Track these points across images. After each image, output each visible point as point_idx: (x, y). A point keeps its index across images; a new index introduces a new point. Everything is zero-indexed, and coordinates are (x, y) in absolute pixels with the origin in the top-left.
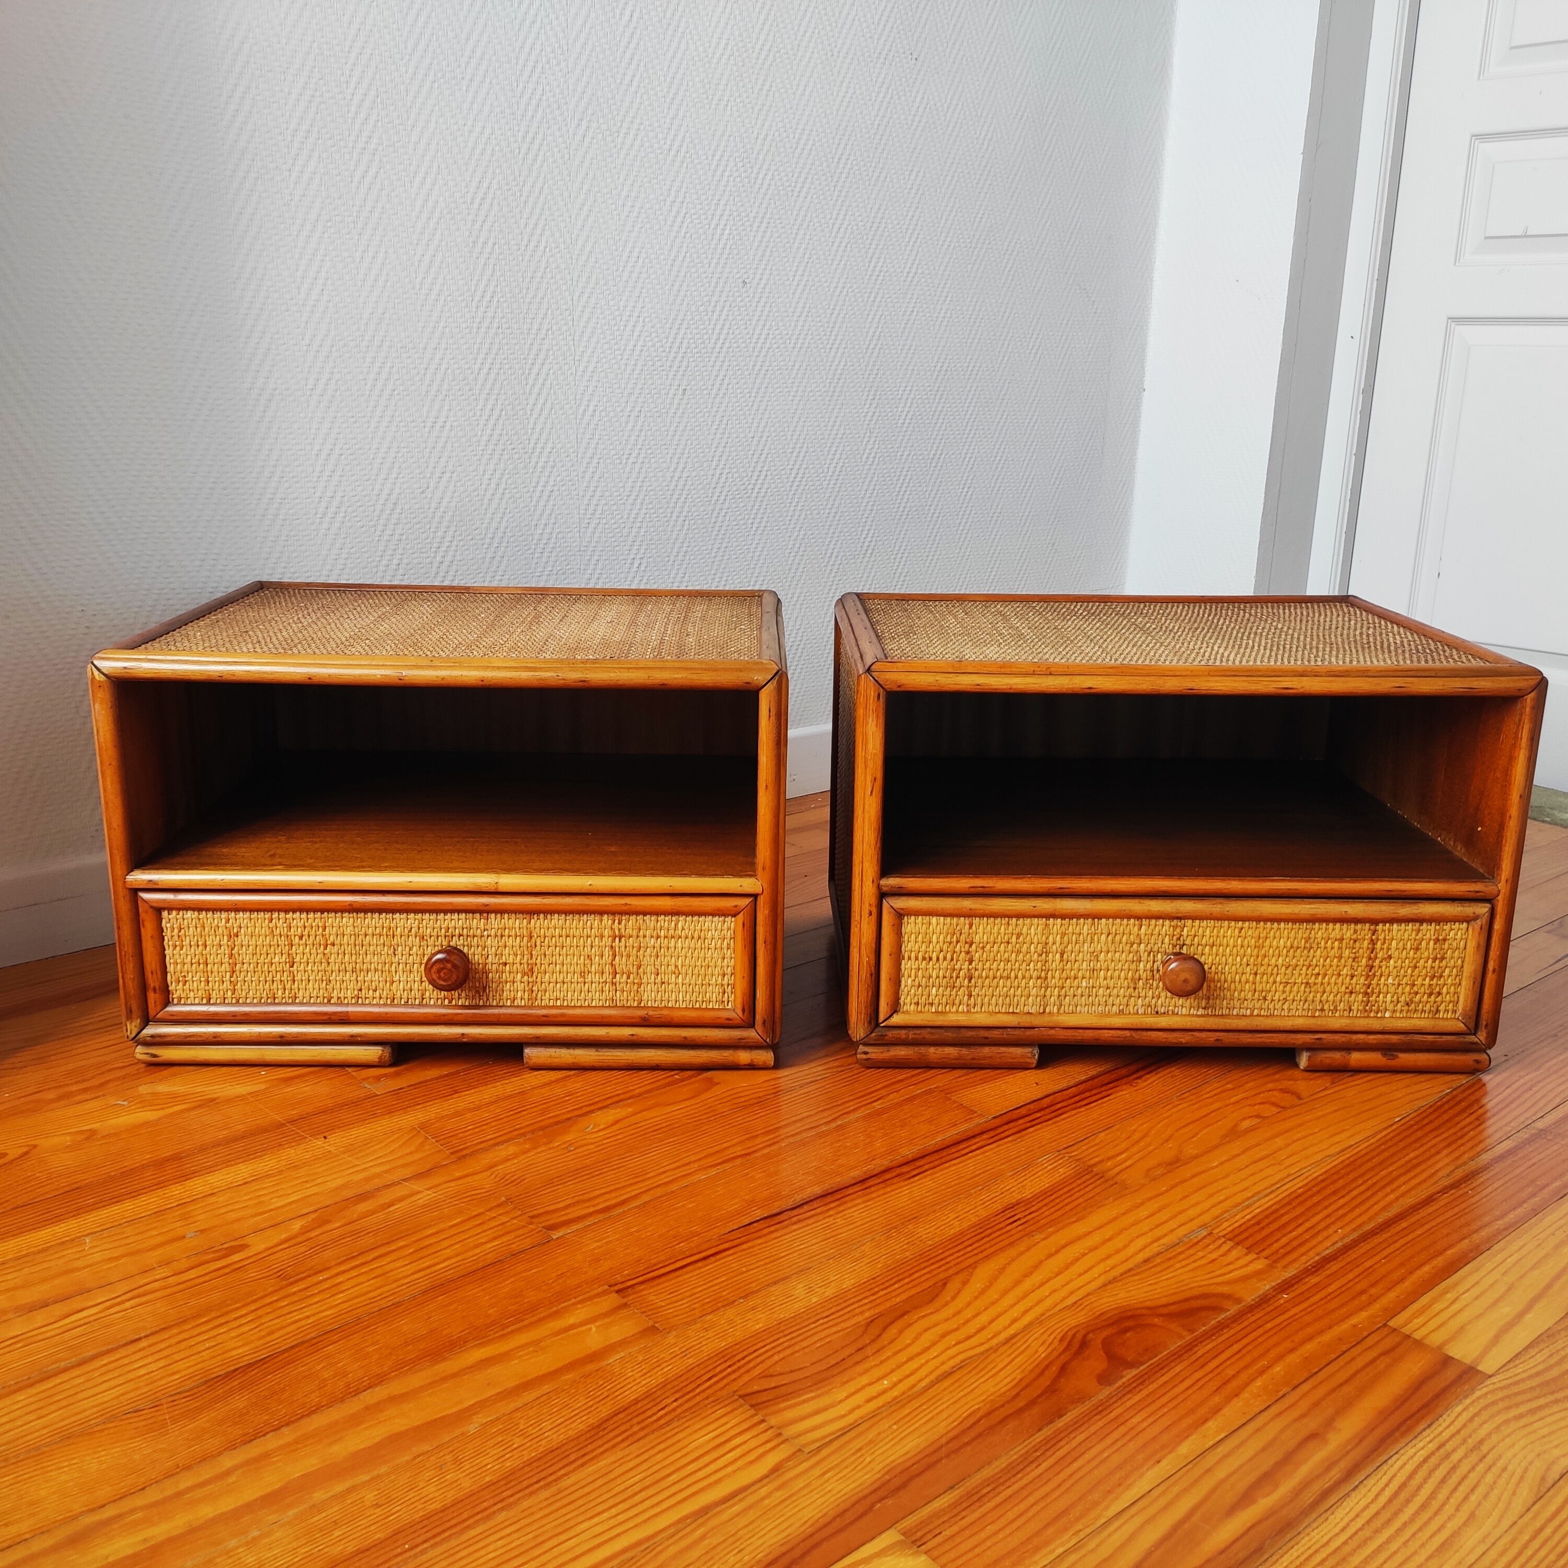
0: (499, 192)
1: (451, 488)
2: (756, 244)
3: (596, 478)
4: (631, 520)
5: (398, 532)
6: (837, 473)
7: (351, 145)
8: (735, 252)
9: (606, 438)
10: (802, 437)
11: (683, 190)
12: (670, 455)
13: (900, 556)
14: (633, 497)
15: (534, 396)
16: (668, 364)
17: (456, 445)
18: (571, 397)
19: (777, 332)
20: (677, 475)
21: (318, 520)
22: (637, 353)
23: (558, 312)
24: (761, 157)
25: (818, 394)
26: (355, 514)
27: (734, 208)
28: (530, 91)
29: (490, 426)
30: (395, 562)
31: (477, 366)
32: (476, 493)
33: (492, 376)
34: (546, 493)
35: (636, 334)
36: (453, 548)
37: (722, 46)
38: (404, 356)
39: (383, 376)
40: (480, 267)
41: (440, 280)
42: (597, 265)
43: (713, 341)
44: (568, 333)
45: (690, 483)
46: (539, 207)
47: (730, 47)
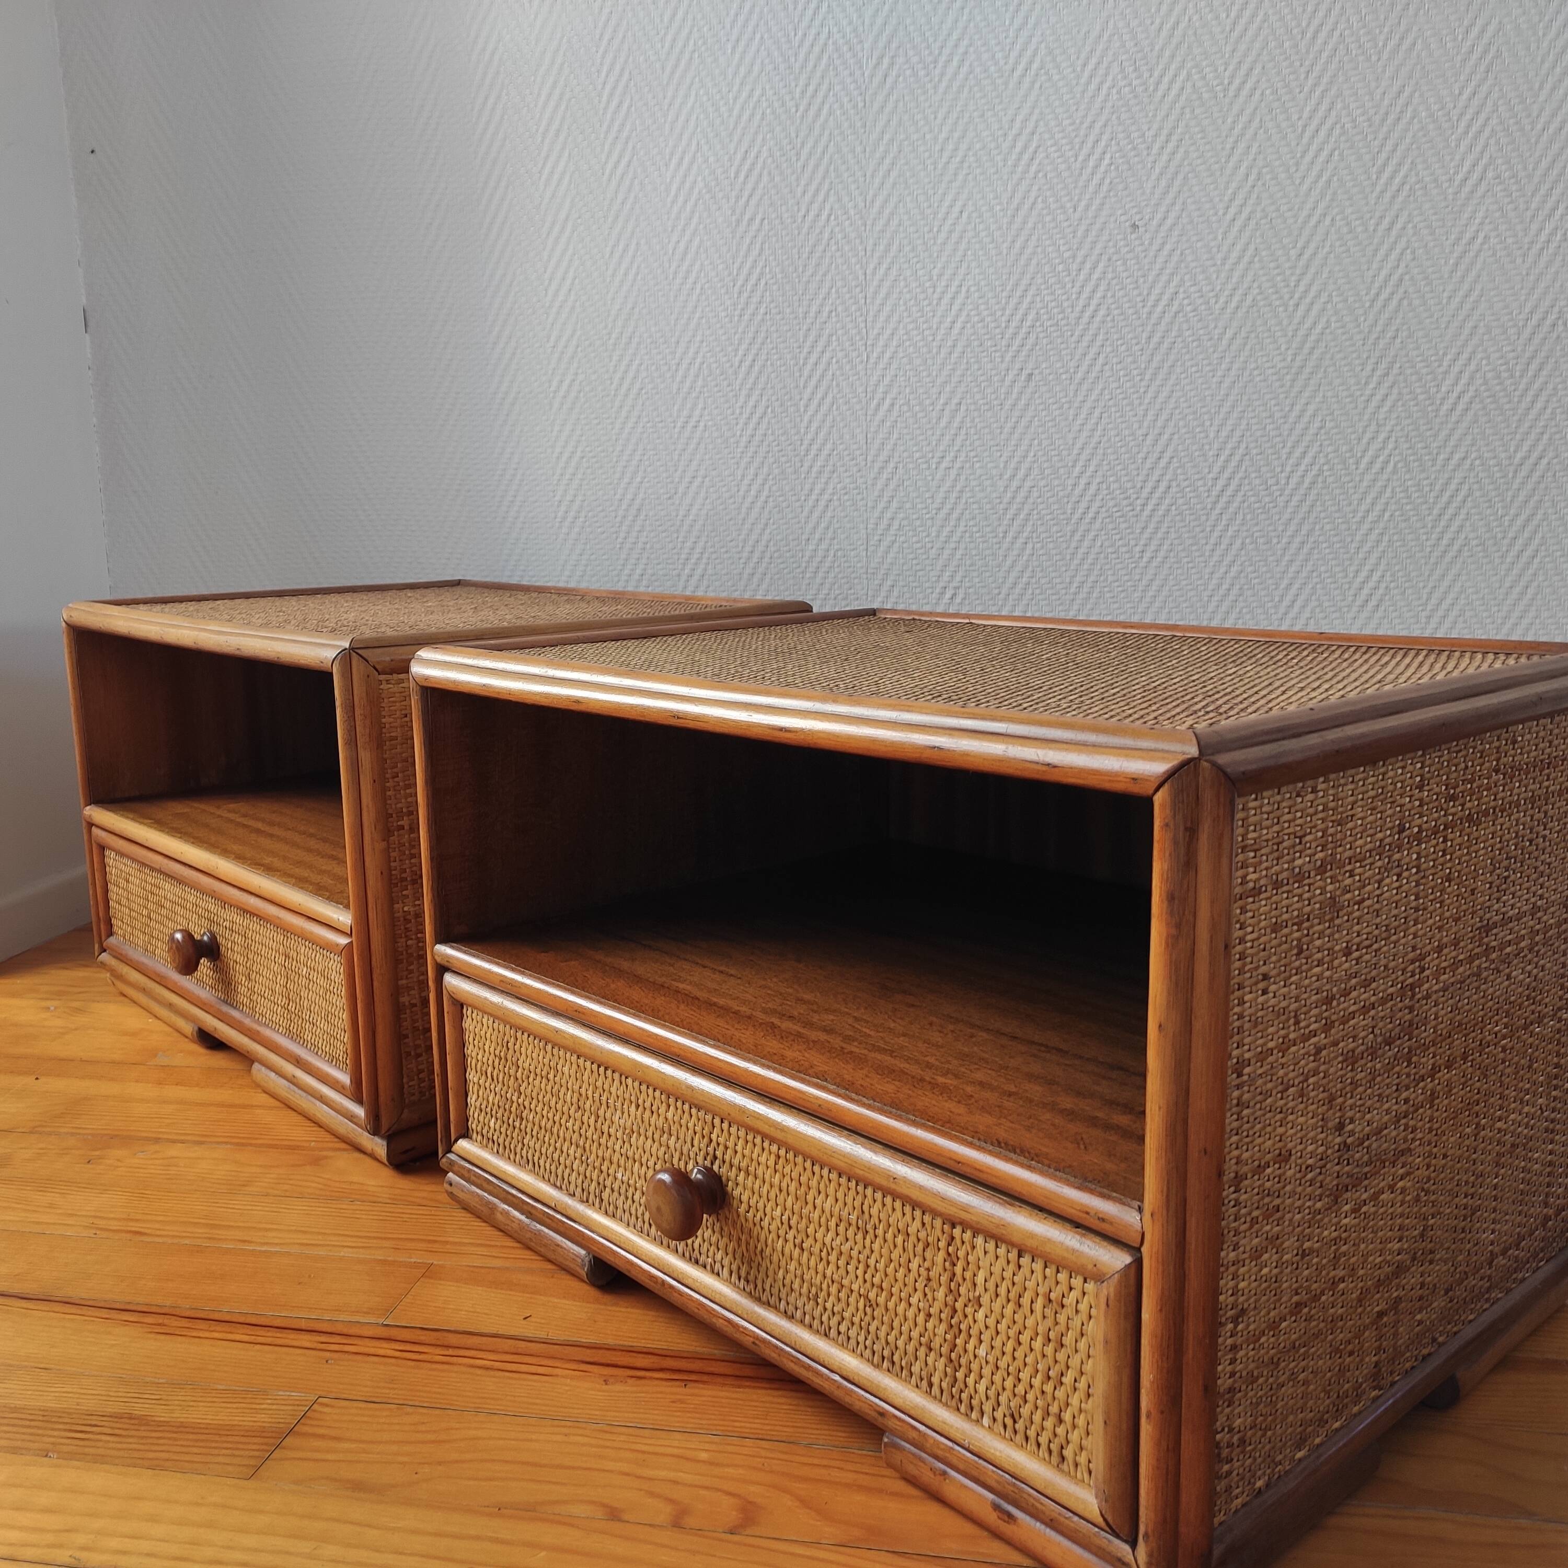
0: (770, 161)
1: (702, 494)
2: (1157, 171)
3: (891, 487)
4: (942, 539)
5: (643, 539)
6: (1306, 485)
7: (602, 137)
8: (1120, 187)
9: (908, 437)
10: (1238, 433)
11: (1034, 117)
12: (1003, 459)
14: (945, 511)
15: (809, 390)
16: (1004, 343)
17: (711, 447)
18: (860, 390)
19: (1192, 289)
20: (1015, 484)
21: (558, 525)
22: (956, 331)
23: (845, 290)
24: (1167, 53)
25: (1270, 371)
26: (595, 519)
27: (1119, 129)
28: (811, 38)
29: (751, 426)
30: (638, 572)
31: (738, 359)
32: (732, 501)
33: (756, 369)
34: (822, 503)
35: (955, 307)
36: (704, 561)
38: (655, 351)
39: (631, 375)
40: (745, 247)
41: (697, 267)
42: (901, 229)
43: (1078, 309)
44: (858, 314)
45: (1036, 494)
46: (822, 169)
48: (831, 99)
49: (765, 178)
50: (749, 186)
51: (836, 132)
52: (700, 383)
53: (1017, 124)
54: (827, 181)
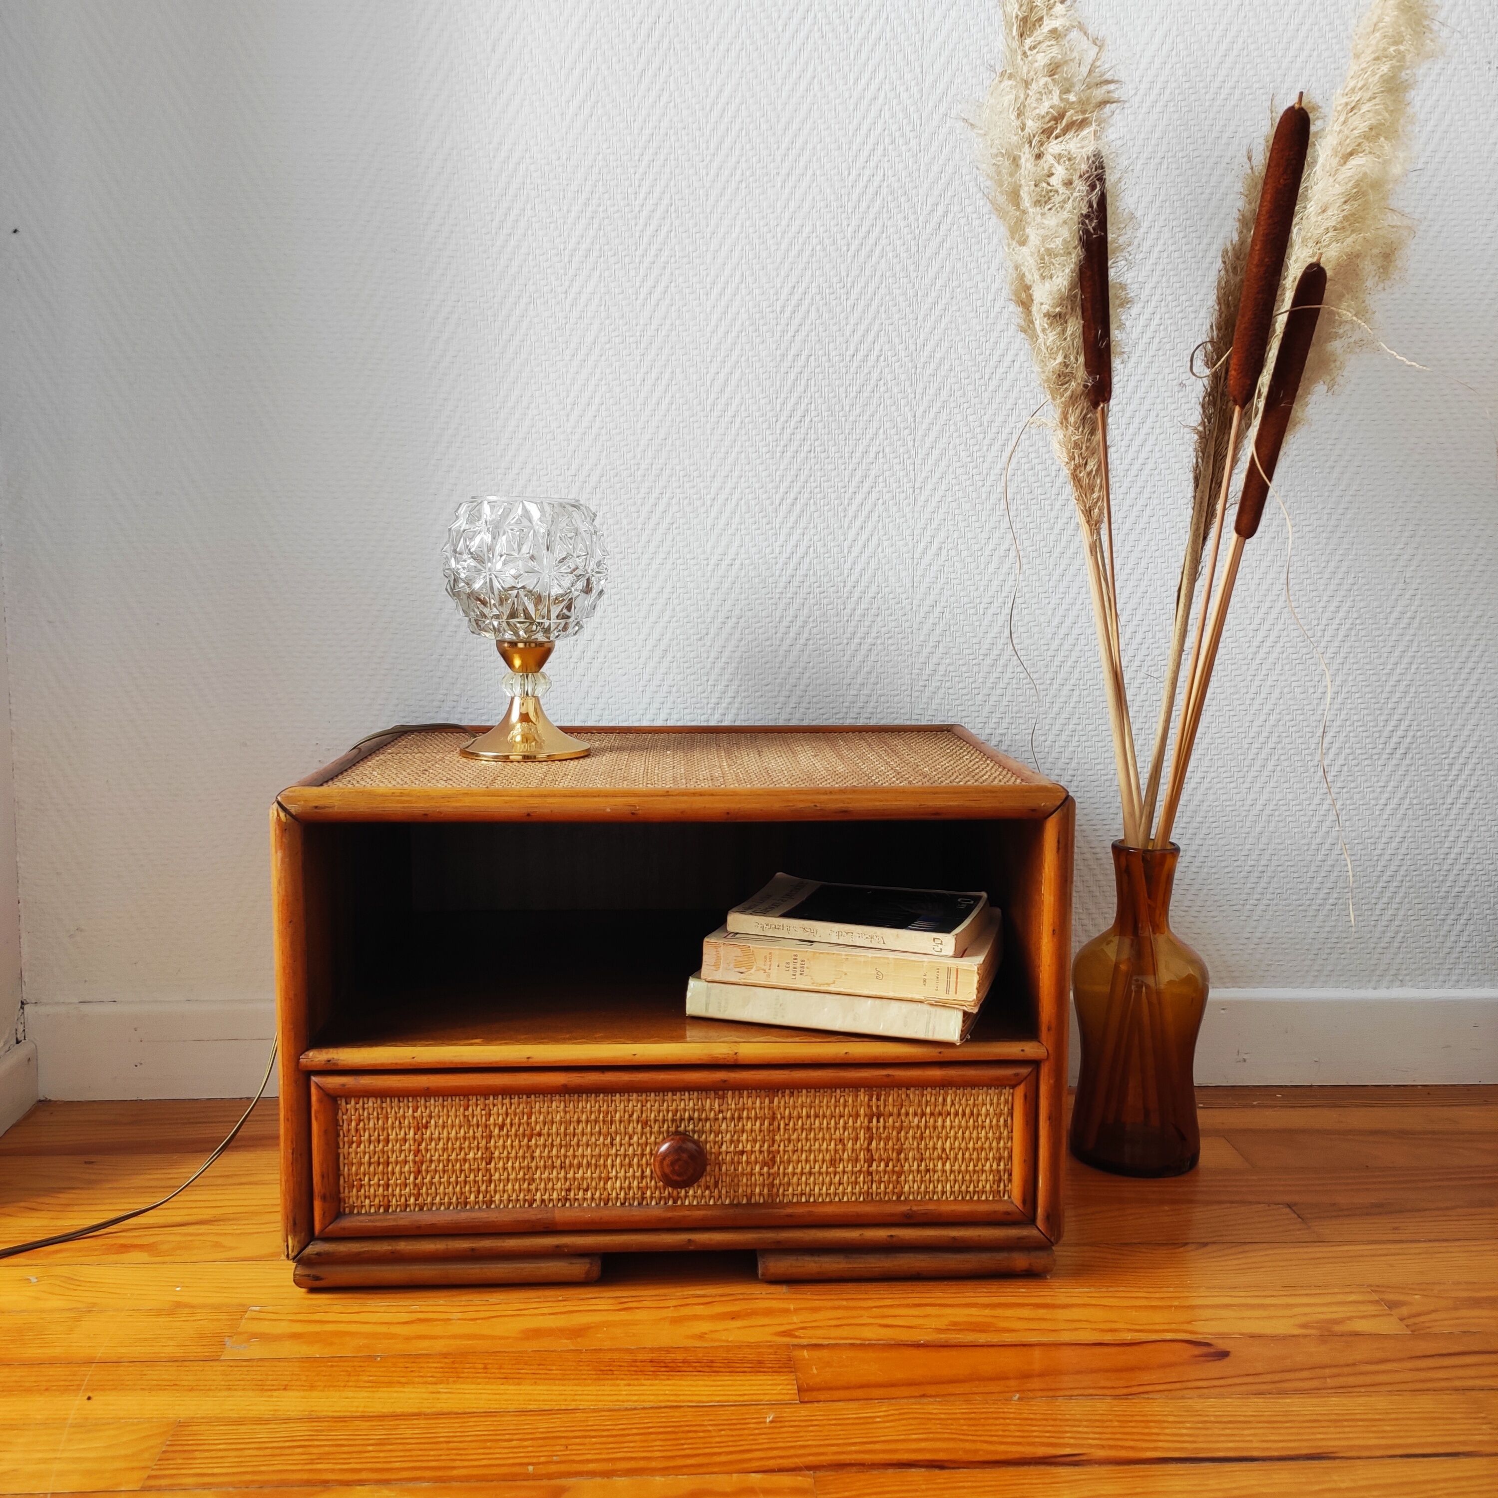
0: (818, 297)
1: (737, 636)
4: (989, 685)
5: (669, 682)
6: (1340, 638)
7: (637, 260)
8: (1168, 346)
9: (957, 581)
12: (1051, 606)
13: (1461, 761)
14: (992, 657)
15: (853, 532)
16: (1054, 491)
17: (747, 586)
18: (907, 532)
20: (1062, 631)
21: (572, 665)
23: (893, 431)
25: (1308, 529)
26: (616, 660)
27: (1168, 291)
28: (865, 179)
29: (792, 566)
31: (778, 496)
32: (768, 643)
33: (798, 507)
37: (1156, 91)
38: (687, 485)
39: (660, 508)
40: (790, 382)
41: (737, 400)
42: (952, 374)
43: (1127, 461)
44: (906, 456)
45: (1083, 642)
46: (873, 309)
47: (1168, 92)
48: (884, 241)
49: (813, 315)
50: (796, 322)
51: (888, 274)
52: (737, 519)
54: (877, 322)
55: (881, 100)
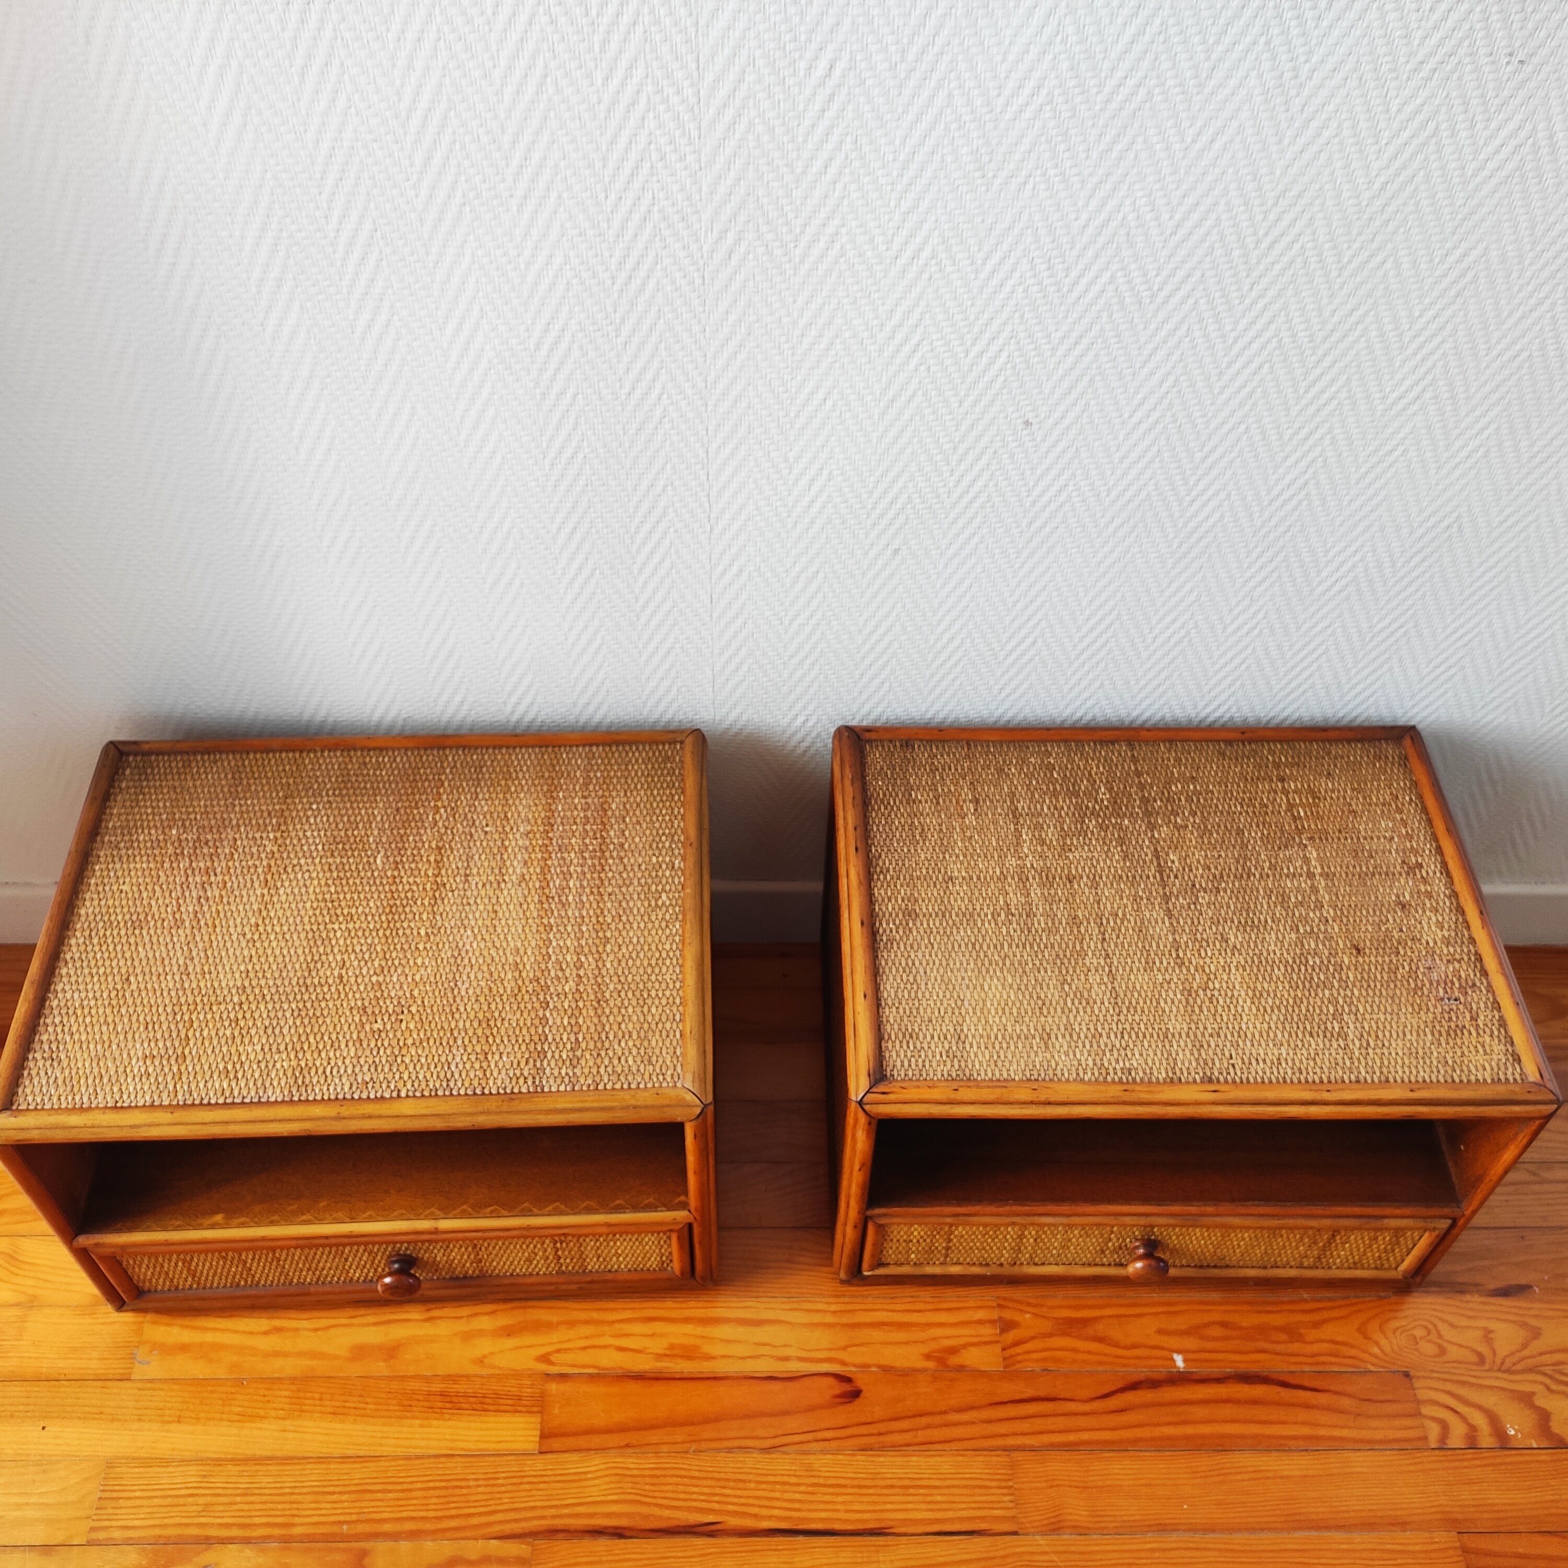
0: (580, 335)
1: (525, 641)
2: (1060, 372)
4: (795, 679)
5: (459, 675)
6: (1171, 643)
7: (345, 291)
8: (1015, 385)
9: (759, 598)
10: (1111, 603)
11: (919, 310)
12: (863, 618)
14: (798, 658)
15: (643, 555)
16: (870, 521)
17: (530, 601)
18: (703, 556)
19: (1083, 483)
20: (875, 638)
21: (355, 661)
22: (815, 509)
23: (683, 466)
24: (1090, 253)
25: (1154, 555)
27: (1022, 328)
28: (629, 202)
29: (577, 585)
31: (555, 525)
32: (559, 647)
33: (578, 536)
34: (663, 650)
35: (815, 489)
38: (449, 514)
39: (423, 535)
40: (555, 421)
41: (494, 437)
42: (751, 412)
43: (955, 495)
44: (699, 489)
45: (896, 646)
46: (650, 346)
47: (1044, 92)
48: (658, 273)
49: (576, 353)
50: (556, 359)
51: (666, 309)
52: (511, 545)
53: (898, 315)
54: (657, 360)
55: (642, 106)
